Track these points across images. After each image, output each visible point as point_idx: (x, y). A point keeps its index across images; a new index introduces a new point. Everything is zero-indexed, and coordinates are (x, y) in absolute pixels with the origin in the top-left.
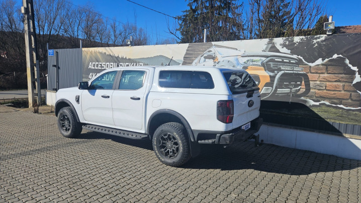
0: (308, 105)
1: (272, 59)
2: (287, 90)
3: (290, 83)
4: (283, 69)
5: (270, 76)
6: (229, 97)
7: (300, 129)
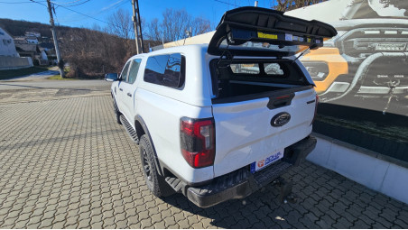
1: (359, 32)
2: (383, 90)
3: (391, 75)
4: (380, 49)
5: (349, 64)
6: (201, 113)
7: (398, 164)
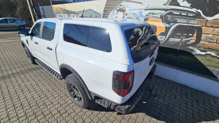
0: (193, 53)
1: (171, 12)
2: (178, 40)
3: (182, 34)
4: (179, 21)
6: (128, 68)
